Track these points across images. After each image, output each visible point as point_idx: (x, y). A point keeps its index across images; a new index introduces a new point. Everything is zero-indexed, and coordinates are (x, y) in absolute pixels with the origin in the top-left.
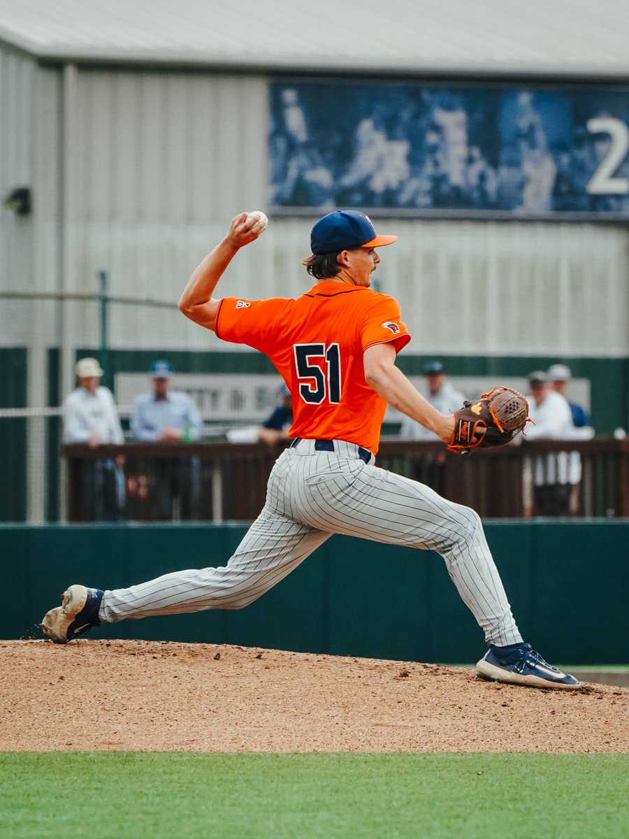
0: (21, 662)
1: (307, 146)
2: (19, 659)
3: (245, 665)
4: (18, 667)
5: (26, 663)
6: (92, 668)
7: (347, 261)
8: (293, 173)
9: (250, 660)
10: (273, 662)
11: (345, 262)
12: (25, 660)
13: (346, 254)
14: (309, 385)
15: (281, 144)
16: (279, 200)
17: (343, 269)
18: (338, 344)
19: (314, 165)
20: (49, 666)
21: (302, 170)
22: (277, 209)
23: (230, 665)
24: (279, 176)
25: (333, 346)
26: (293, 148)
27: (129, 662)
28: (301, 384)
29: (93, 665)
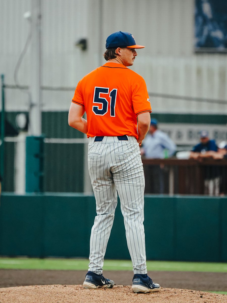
0: (93, 298)
1: (212, 20)
2: (92, 296)
3: (195, 301)
4: (92, 300)
5: (95, 298)
6: (126, 301)
7: (120, 53)
8: (205, 32)
9: (197, 298)
10: (208, 300)
11: (119, 53)
12: (95, 297)
13: (119, 49)
14: (98, 107)
15: (200, 20)
16: (199, 45)
17: (118, 57)
18: (117, 89)
19: (215, 29)
20: (106, 300)
21: (209, 31)
22: (198, 49)
23: (188, 300)
24: (199, 34)
25: (114, 90)
26: (205, 21)
27: (142, 299)
28: (93, 106)
29: (126, 300)
